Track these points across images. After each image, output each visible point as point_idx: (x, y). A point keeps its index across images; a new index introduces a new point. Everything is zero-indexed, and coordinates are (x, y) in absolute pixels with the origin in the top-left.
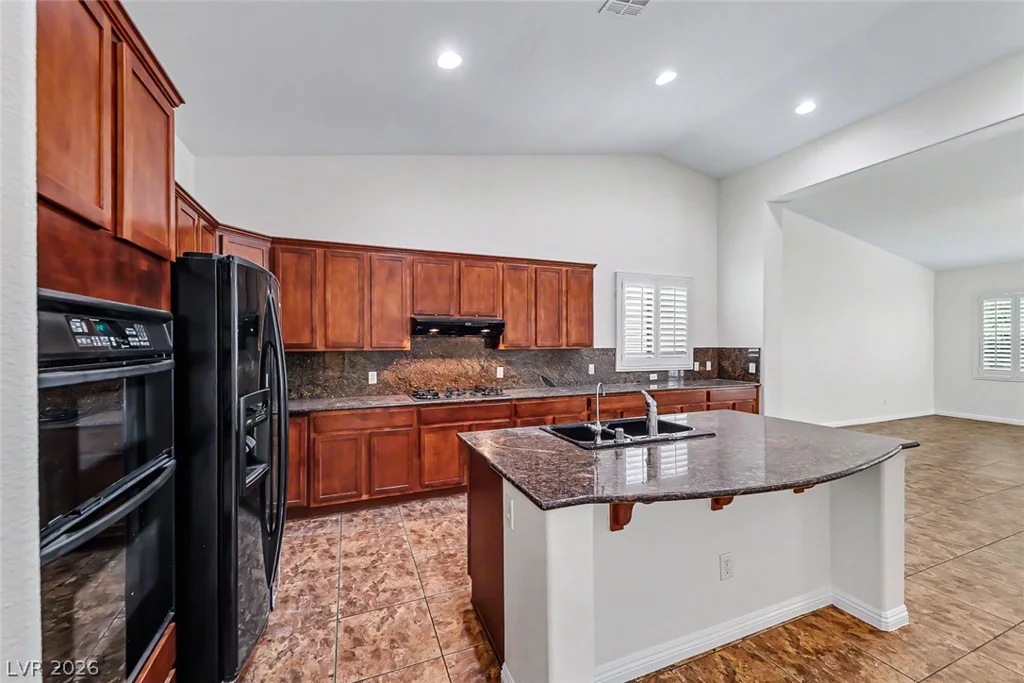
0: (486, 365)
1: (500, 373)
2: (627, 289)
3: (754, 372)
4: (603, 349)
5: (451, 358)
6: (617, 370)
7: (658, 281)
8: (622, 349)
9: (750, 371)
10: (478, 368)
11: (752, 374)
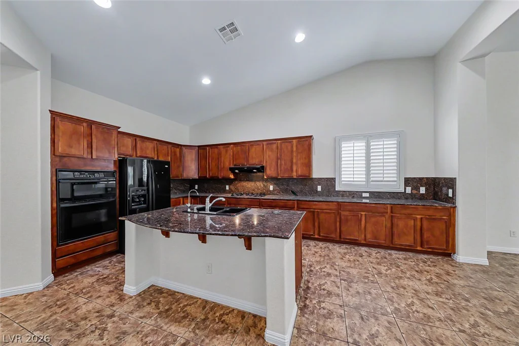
0: (266, 184)
1: (271, 188)
2: (343, 145)
3: (451, 196)
4: (327, 178)
5: (251, 181)
6: (336, 190)
7: (368, 138)
8: (340, 178)
9: (449, 196)
10: (262, 186)
11: (450, 197)
